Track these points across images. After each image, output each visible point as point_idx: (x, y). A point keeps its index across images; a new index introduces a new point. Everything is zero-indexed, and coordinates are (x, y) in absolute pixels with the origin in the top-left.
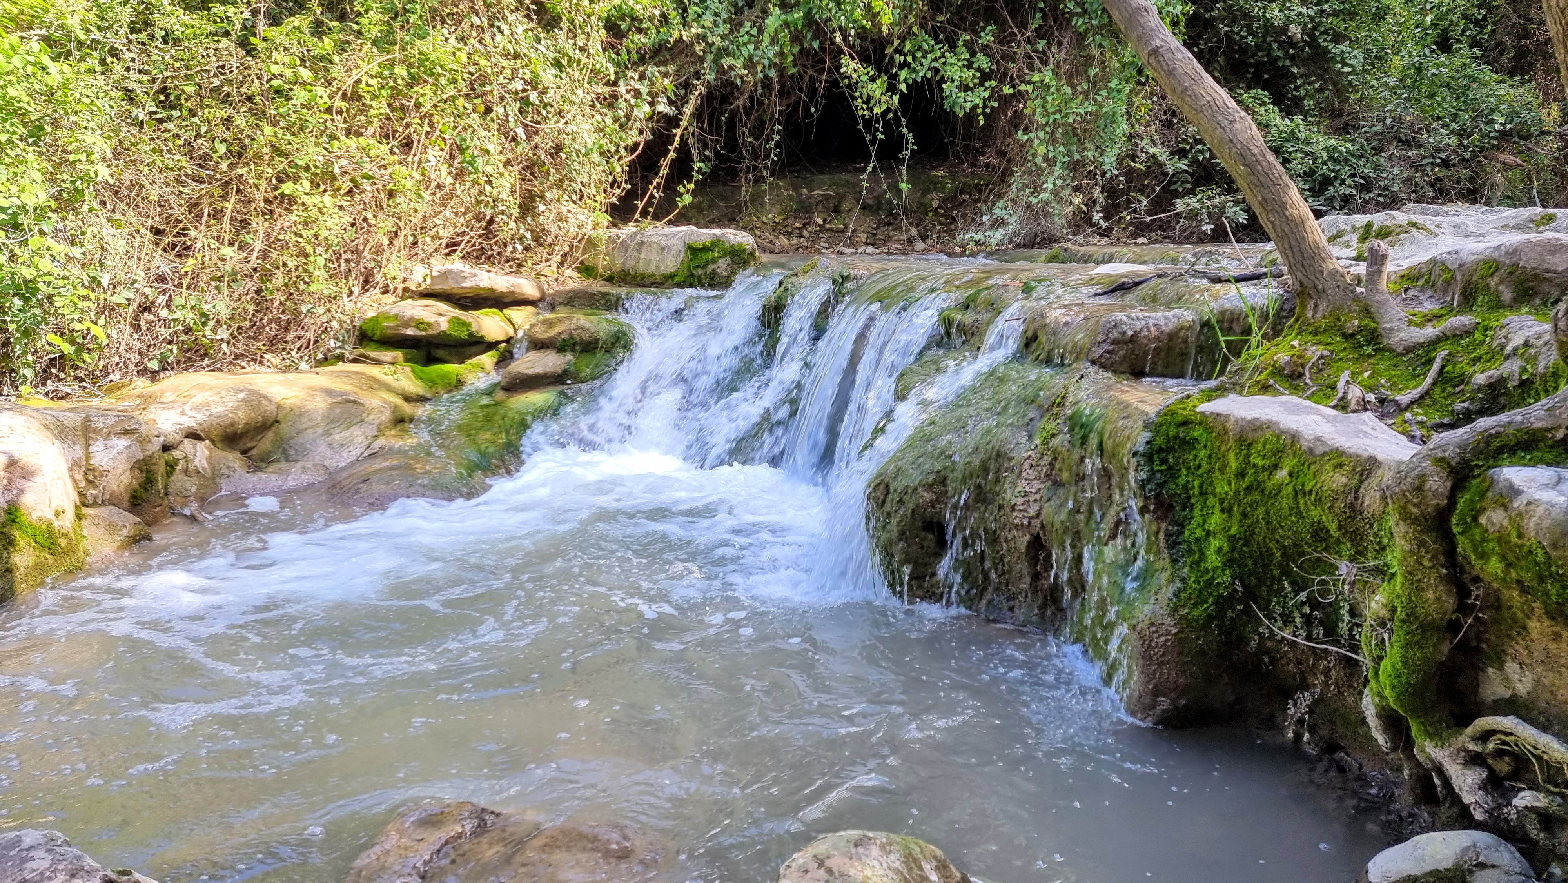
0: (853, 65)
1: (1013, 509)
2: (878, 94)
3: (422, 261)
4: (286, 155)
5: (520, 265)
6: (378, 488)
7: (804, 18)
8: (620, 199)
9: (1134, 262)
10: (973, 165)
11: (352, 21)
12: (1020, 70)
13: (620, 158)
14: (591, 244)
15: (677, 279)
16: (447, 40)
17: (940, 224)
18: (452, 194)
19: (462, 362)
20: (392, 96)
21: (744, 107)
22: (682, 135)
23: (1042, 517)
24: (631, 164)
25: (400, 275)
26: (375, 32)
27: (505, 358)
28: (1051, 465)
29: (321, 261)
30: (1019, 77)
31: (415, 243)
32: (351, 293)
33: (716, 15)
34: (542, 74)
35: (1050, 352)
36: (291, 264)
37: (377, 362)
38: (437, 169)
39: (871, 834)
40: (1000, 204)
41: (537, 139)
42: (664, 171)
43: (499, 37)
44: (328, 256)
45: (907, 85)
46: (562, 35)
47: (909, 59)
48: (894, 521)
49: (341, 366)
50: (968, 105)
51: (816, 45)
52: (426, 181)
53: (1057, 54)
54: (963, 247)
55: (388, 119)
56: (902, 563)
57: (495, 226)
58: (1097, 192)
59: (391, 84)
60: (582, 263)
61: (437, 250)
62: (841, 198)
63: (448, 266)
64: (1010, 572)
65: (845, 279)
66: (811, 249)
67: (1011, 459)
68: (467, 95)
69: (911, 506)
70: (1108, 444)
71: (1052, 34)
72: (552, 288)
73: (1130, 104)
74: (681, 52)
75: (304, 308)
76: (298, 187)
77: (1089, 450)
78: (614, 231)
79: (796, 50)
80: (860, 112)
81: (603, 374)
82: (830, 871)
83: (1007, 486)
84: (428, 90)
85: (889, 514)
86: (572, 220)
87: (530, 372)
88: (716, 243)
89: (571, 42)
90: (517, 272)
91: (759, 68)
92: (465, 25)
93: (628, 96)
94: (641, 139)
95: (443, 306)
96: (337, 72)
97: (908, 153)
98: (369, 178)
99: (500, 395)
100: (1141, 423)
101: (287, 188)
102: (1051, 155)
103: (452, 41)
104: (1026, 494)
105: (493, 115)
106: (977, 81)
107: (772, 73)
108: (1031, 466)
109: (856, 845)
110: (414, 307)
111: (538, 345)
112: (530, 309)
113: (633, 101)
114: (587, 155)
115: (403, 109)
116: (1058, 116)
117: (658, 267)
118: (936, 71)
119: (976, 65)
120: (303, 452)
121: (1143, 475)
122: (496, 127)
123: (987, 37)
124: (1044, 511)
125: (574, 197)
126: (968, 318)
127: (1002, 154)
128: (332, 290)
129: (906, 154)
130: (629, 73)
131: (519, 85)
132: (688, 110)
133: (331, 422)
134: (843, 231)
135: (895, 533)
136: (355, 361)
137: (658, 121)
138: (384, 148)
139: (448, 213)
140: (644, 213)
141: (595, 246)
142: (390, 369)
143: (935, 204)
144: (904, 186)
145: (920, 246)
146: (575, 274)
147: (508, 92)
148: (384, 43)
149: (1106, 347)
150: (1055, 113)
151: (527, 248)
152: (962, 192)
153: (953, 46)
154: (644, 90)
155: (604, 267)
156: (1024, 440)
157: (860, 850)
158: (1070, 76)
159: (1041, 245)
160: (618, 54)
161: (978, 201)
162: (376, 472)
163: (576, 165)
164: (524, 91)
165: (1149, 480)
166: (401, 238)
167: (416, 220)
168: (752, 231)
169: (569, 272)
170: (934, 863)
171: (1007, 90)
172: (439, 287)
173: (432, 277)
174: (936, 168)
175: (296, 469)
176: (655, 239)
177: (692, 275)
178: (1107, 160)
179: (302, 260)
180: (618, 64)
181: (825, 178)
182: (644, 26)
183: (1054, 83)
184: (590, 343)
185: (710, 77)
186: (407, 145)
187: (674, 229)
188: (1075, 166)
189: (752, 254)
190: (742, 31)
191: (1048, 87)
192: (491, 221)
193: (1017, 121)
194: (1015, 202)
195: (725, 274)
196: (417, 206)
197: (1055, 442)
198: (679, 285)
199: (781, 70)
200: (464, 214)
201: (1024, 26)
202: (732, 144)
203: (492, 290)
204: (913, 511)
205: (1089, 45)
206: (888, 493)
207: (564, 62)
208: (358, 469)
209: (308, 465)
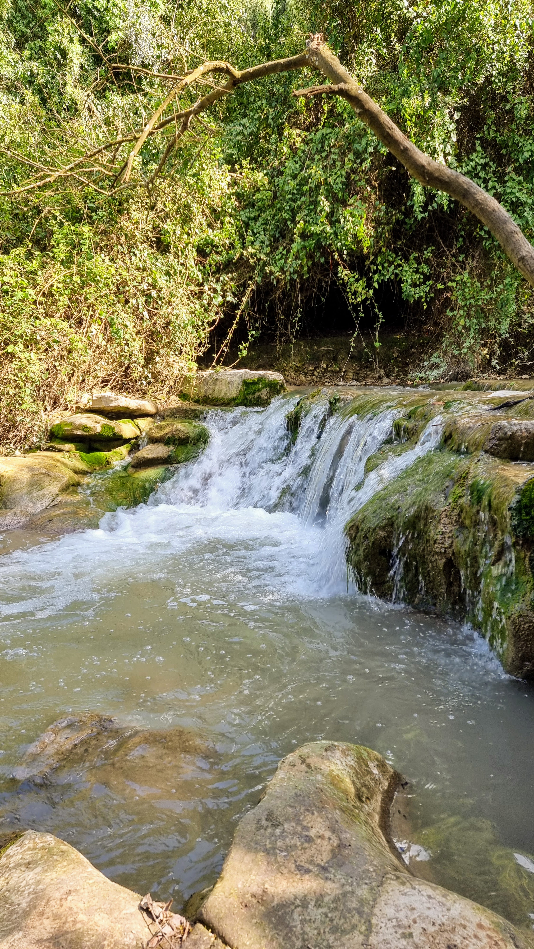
0: (345, 272)
1: (435, 542)
2: (360, 289)
3: (88, 391)
4: (9, 329)
5: (145, 393)
6: (57, 525)
7: (315, 243)
8: (204, 353)
9: (518, 390)
10: (419, 331)
11: (49, 251)
12: (448, 273)
13: (204, 330)
14: (186, 380)
15: (237, 401)
16: (103, 261)
17: (398, 367)
18: (105, 352)
19: (109, 451)
20: (71, 294)
21: (279, 298)
22: (241, 316)
23: (453, 548)
24: (211, 332)
25: (74, 399)
26: (62, 256)
27: (135, 448)
28: (459, 515)
29: (28, 391)
30: (447, 277)
31: (84, 380)
32: (46, 410)
33: (262, 242)
34: (159, 279)
35: (460, 445)
36: (12, 393)
37: (60, 451)
38: (96, 336)
39: (336, 744)
40: (435, 355)
41: (155, 318)
42: (230, 336)
43: (134, 258)
44: (33, 388)
45: (379, 284)
46: (171, 256)
47: (380, 268)
48: (362, 549)
49: (39, 453)
50: (417, 296)
51: (322, 260)
52: (90, 344)
53: (471, 263)
54: (413, 380)
55: (69, 307)
56: (367, 575)
57: (130, 370)
58: (496, 347)
59: (71, 286)
60: (181, 391)
61: (96, 384)
62: (338, 352)
63: (103, 394)
64: (433, 581)
65: (337, 400)
66: (319, 382)
67: (434, 511)
68: (115, 293)
69: (372, 539)
70: (494, 503)
71: (468, 251)
72: (162, 406)
73: (518, 293)
74: (241, 266)
75: (18, 419)
76: (16, 347)
77: (482, 506)
78: (201, 373)
79: (310, 263)
80: (350, 301)
81: (192, 458)
82: (309, 766)
83: (431, 528)
84: (91, 290)
85: (358, 544)
86: (176, 366)
87: (149, 457)
88: (261, 379)
89: (176, 260)
90: (142, 397)
91: (287, 274)
92: (114, 252)
93: (209, 292)
94: (217, 318)
95: (99, 418)
96: (40, 280)
97: (379, 324)
98: (57, 342)
99: (131, 470)
100: (514, 490)
101: (10, 348)
102: (468, 324)
103: (107, 261)
104: (443, 533)
105: (130, 304)
106: (421, 280)
107: (295, 277)
108: (447, 516)
109: (326, 750)
110: (81, 418)
111: (153, 440)
112: (150, 419)
113: (212, 295)
114: (185, 327)
115: (77, 301)
116: (472, 301)
117: (226, 394)
118: (396, 275)
119: (420, 270)
120: (16, 503)
121: (515, 522)
122: (131, 311)
123: (428, 254)
124: (454, 544)
125: (177, 353)
126: (410, 424)
127: (436, 324)
128: (34, 408)
129: (377, 325)
130: (210, 279)
131: (145, 286)
132: (244, 299)
133: (32, 486)
134: (339, 372)
135: (362, 556)
136: (47, 450)
137: (227, 307)
138: (66, 325)
139: (103, 363)
140: (218, 362)
141: (189, 382)
142: (67, 455)
143: (395, 355)
144: (377, 344)
145: (386, 380)
146: (177, 398)
147: (138, 291)
148: (66, 263)
149: (494, 442)
150: (470, 299)
151: (149, 383)
152: (412, 348)
153: (407, 260)
154: (219, 288)
155: (194, 394)
156: (442, 500)
157: (329, 753)
158: (479, 277)
159: (461, 380)
160: (204, 268)
161: (422, 353)
162: (56, 516)
163: (178, 334)
164: (148, 290)
165: (518, 525)
166: (76, 378)
167: (84, 367)
168: (283, 373)
169: (173, 397)
170: (376, 763)
171: (440, 286)
172: (97, 406)
173: (93, 401)
174: (397, 333)
175: (10, 514)
176: (224, 377)
177: (246, 399)
178: (503, 327)
179: (18, 390)
180: (204, 273)
181: (328, 340)
182: (220, 250)
183: (469, 280)
184: (184, 439)
185: (259, 279)
186: (80, 322)
187: (236, 371)
188: (483, 331)
189: (282, 386)
190: (278, 252)
191: (466, 283)
192: (128, 367)
193: (448, 304)
194: (445, 353)
195: (266, 398)
196: (85, 359)
197: (461, 501)
198: (238, 405)
199: (301, 276)
200: (113, 363)
201: (450, 246)
202: (272, 320)
203: (127, 408)
204: (373, 543)
205: (492, 258)
206: (357, 532)
207: (172, 272)
208: (47, 513)
209: (18, 511)
